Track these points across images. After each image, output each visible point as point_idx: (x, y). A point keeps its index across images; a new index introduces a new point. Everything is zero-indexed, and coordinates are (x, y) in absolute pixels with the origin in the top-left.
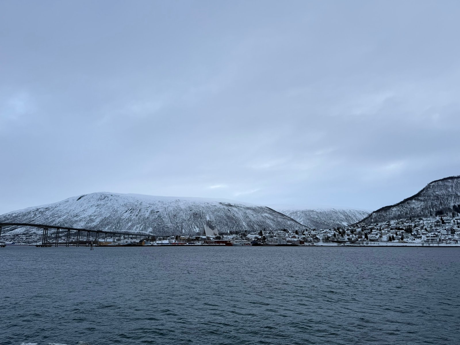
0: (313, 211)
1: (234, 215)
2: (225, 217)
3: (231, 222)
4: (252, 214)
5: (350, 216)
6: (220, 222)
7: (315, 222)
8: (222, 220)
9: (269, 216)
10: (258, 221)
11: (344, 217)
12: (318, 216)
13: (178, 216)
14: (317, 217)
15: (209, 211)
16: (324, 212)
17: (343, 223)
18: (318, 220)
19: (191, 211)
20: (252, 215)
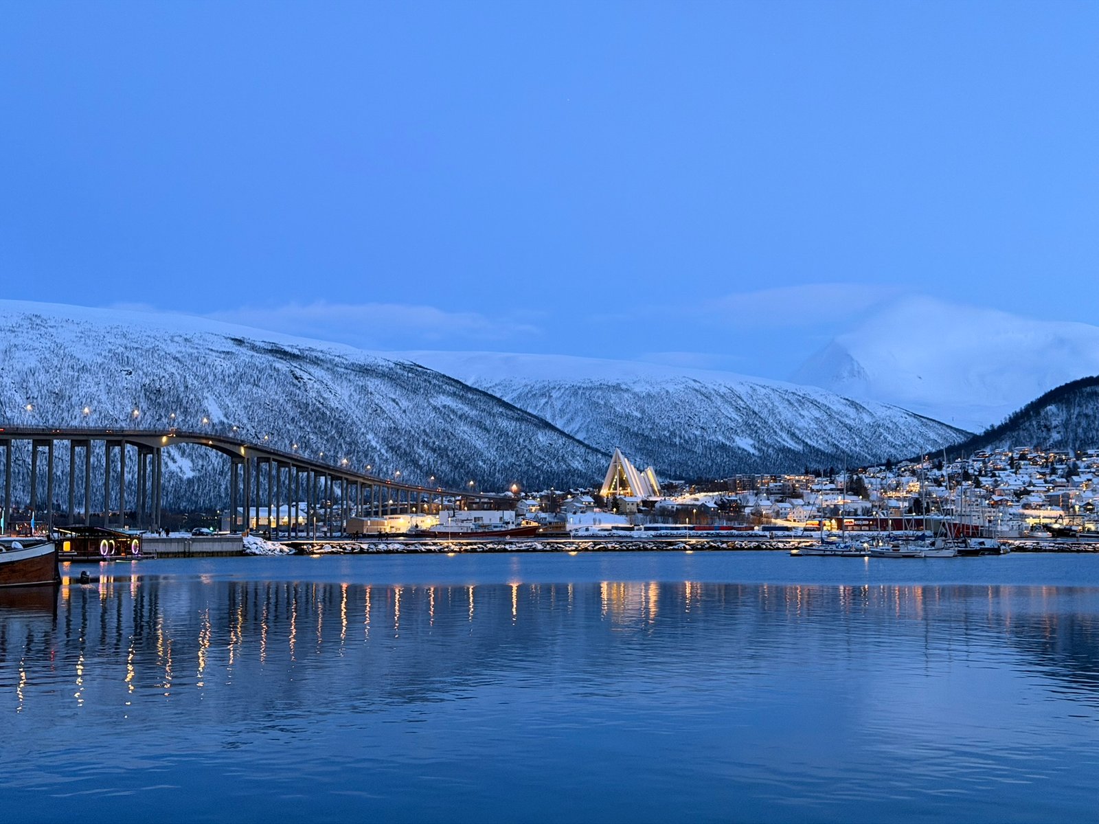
0: (617, 388)
1: (324, 398)
2: (288, 407)
3: (319, 431)
4: (394, 397)
5: (756, 409)
6: (276, 433)
7: (637, 435)
8: (281, 423)
9: (460, 406)
10: (424, 431)
11: (738, 418)
12: (643, 412)
13: (74, 399)
14: (639, 415)
15: (211, 378)
16: (663, 392)
17: (737, 439)
18: (647, 426)
19: (129, 377)
20: (394, 400)
